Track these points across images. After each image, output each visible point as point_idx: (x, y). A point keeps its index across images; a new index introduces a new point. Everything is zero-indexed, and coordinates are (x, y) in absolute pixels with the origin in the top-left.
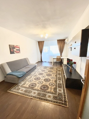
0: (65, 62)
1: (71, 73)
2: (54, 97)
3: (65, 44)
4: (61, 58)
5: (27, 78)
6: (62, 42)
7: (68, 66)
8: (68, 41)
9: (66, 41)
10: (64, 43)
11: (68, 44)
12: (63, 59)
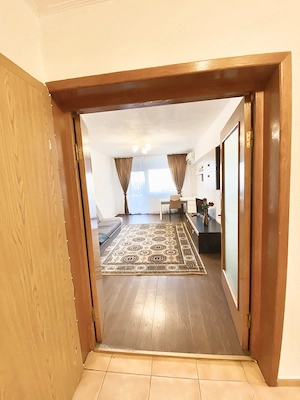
0: (192, 208)
1: (206, 226)
2: (180, 267)
3: (188, 166)
4: (182, 199)
5: (107, 250)
6: (179, 161)
7: (198, 217)
8: (194, 157)
9: (189, 157)
10: (185, 163)
11: (195, 165)
12: (186, 202)
